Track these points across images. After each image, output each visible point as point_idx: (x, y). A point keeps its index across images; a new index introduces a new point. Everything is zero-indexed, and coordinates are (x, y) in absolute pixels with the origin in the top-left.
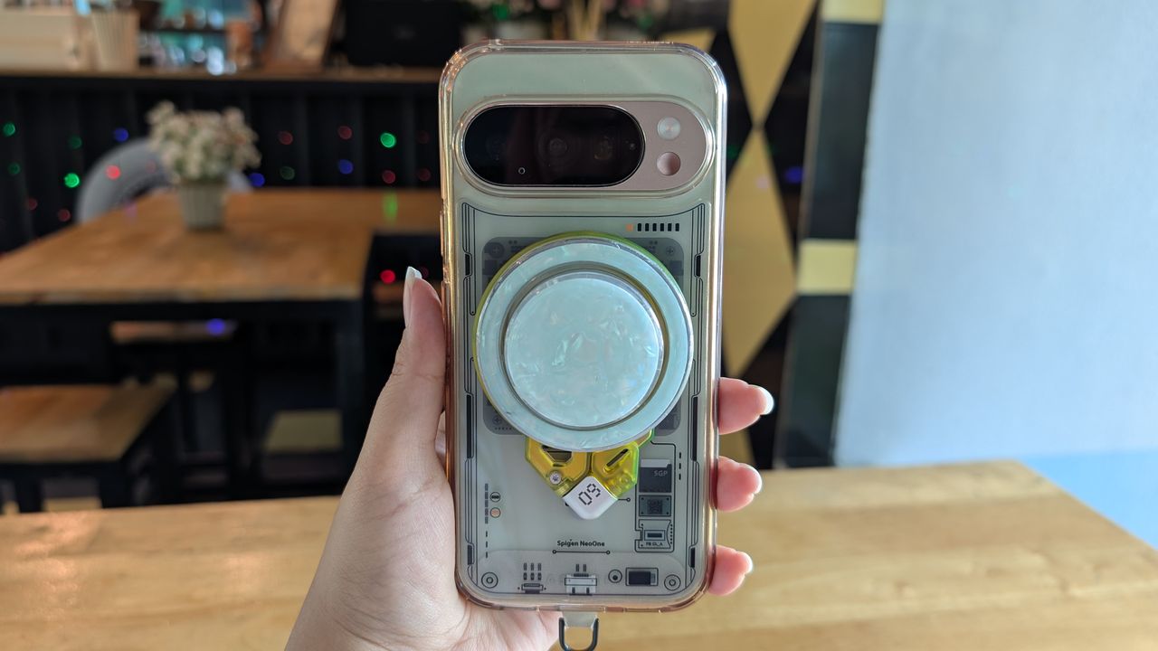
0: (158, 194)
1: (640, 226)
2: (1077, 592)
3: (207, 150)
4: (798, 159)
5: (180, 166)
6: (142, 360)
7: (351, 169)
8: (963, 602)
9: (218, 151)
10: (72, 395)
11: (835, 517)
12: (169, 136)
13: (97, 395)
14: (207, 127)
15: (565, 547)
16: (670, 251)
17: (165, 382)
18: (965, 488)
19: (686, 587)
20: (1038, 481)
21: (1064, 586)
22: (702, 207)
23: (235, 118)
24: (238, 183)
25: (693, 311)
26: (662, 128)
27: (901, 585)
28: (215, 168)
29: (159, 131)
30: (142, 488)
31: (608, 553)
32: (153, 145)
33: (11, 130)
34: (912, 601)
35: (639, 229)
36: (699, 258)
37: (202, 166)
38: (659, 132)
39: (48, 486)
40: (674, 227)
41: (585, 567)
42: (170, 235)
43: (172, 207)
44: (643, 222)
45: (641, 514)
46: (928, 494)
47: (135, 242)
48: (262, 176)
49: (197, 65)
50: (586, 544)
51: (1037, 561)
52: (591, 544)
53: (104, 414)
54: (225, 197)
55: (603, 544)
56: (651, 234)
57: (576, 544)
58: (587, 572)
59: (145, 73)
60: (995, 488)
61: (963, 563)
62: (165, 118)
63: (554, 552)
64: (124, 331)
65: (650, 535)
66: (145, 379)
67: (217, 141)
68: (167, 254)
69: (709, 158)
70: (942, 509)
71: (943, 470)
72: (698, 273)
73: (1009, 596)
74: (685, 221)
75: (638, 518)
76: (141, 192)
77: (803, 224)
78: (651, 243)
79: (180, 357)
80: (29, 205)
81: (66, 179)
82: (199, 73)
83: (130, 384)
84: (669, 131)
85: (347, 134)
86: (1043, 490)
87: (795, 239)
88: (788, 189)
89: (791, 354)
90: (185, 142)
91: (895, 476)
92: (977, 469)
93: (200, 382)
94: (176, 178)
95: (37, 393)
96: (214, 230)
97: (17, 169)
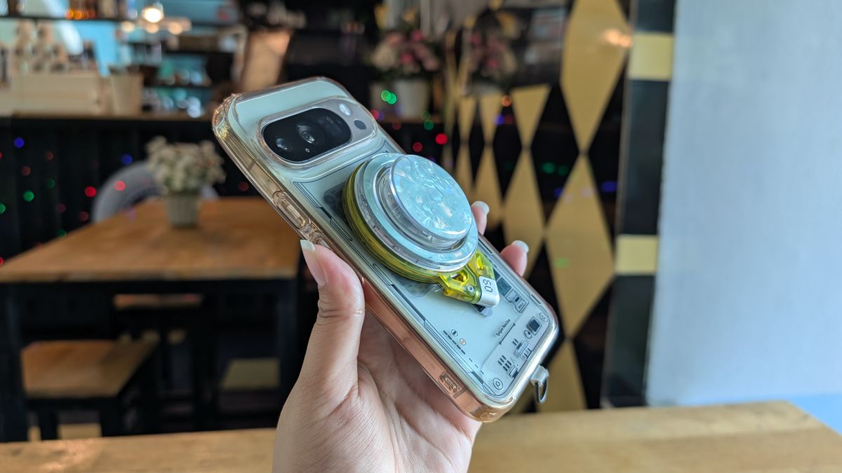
0: (151, 201)
3: (188, 171)
4: (614, 176)
5: (168, 182)
6: (135, 321)
9: (196, 171)
10: (83, 347)
12: (162, 161)
13: (101, 347)
14: (188, 154)
17: (151, 338)
18: (748, 423)
20: (805, 417)
24: (209, 194)
28: (193, 183)
29: (154, 158)
30: (130, 418)
31: (514, 325)
32: (149, 167)
33: (50, 156)
37: (184, 181)
39: (62, 416)
42: (158, 231)
43: (162, 211)
46: (722, 427)
47: (134, 237)
48: (225, 189)
49: (181, 110)
53: (107, 362)
54: (199, 204)
59: (145, 117)
60: (773, 423)
62: (159, 149)
64: (123, 301)
66: (136, 336)
67: (195, 164)
68: (156, 245)
70: (732, 439)
71: (732, 408)
76: (139, 200)
77: (618, 224)
79: (162, 319)
80: (60, 209)
81: (86, 190)
82: (182, 116)
83: (125, 339)
86: (809, 424)
87: (613, 234)
88: (607, 198)
89: (612, 320)
90: (172, 165)
91: (696, 413)
92: (758, 408)
93: (176, 337)
94: (165, 190)
95: (58, 346)
96: (189, 228)
97: (52, 183)
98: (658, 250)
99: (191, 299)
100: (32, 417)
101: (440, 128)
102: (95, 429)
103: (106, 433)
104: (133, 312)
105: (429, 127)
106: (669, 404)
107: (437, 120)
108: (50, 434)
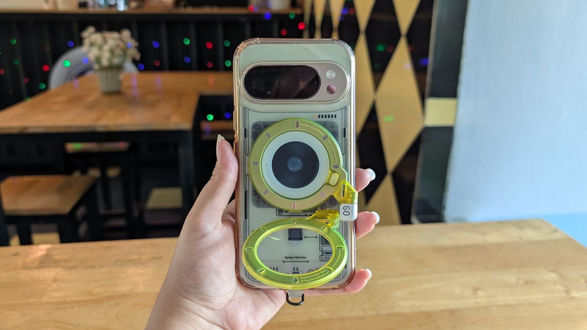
0: (90, 74)
1: (319, 116)
2: (575, 294)
3: (112, 51)
5: (98, 60)
6: (82, 162)
7: (190, 61)
8: (511, 300)
9: (118, 52)
10: (44, 180)
11: (440, 250)
12: (92, 44)
13: (58, 180)
14: (112, 39)
15: (288, 259)
16: (333, 127)
17: (95, 173)
18: (513, 235)
19: (343, 277)
20: (556, 231)
21: (568, 291)
22: (345, 108)
23: (126, 34)
24: (130, 67)
25: (343, 153)
26: (328, 74)
27: (476, 290)
28: (116, 61)
29: (87, 42)
30: (83, 229)
31: (308, 262)
32: (84, 49)
33: (14, 42)
34: (482, 299)
35: (319, 117)
36: (345, 129)
37: (109, 60)
38: (327, 76)
39: (34, 227)
40: (334, 116)
41: (297, 268)
42: (94, 96)
43: (96, 81)
44: (321, 114)
45: (322, 244)
46: (493, 238)
47: (75, 100)
48: (143, 65)
49: (111, 6)
50: (298, 258)
51: (553, 276)
52: (300, 258)
53: (61, 190)
54: (122, 77)
55: (305, 258)
56: (324, 119)
57: (294, 257)
58: (298, 271)
59: (82, 11)
60: (531, 235)
61: (511, 277)
62: (90, 35)
63: (284, 262)
64: (74, 147)
65: (326, 253)
66: (84, 172)
67: (118, 46)
68: (91, 107)
69: (348, 87)
70: (500, 246)
71: (501, 224)
72: (345, 136)
73: (536, 297)
74: (338, 114)
75: (321, 245)
76: (82, 74)
77: (427, 89)
78: (324, 123)
79: (102, 160)
80: (24, 81)
81: (43, 67)
82: (113, 10)
83: (77, 174)
84: (331, 76)
85: (187, 42)
86: (557, 236)
87: (423, 98)
90: (100, 48)
91: (477, 227)
92: (521, 224)
93: (113, 172)
94: (96, 66)
95: (27, 179)
96: (116, 94)
97: (17, 62)
98: (456, 108)
99: (122, 146)
100: (11, 229)
101: (300, 17)
102: (55, 237)
103: (64, 240)
104: (79, 155)
105: (292, 17)
106: (460, 220)
107: (298, 11)
108: (26, 241)
